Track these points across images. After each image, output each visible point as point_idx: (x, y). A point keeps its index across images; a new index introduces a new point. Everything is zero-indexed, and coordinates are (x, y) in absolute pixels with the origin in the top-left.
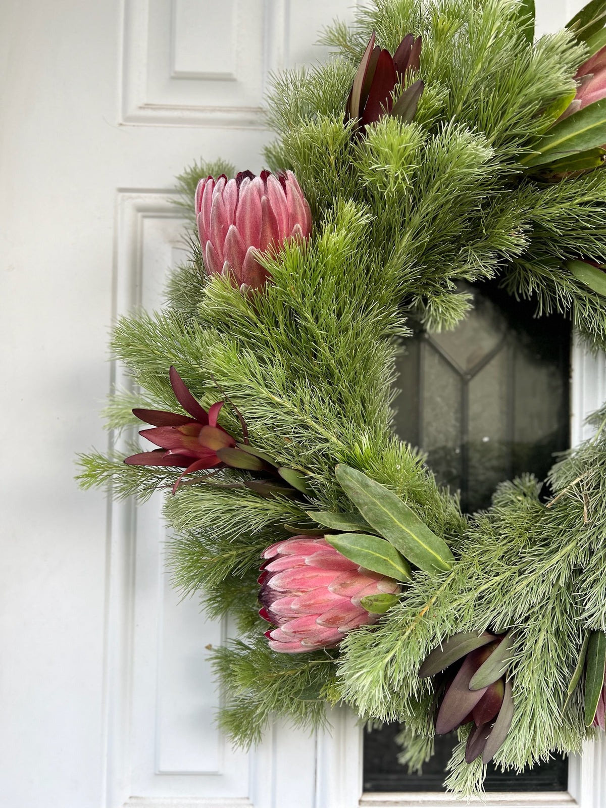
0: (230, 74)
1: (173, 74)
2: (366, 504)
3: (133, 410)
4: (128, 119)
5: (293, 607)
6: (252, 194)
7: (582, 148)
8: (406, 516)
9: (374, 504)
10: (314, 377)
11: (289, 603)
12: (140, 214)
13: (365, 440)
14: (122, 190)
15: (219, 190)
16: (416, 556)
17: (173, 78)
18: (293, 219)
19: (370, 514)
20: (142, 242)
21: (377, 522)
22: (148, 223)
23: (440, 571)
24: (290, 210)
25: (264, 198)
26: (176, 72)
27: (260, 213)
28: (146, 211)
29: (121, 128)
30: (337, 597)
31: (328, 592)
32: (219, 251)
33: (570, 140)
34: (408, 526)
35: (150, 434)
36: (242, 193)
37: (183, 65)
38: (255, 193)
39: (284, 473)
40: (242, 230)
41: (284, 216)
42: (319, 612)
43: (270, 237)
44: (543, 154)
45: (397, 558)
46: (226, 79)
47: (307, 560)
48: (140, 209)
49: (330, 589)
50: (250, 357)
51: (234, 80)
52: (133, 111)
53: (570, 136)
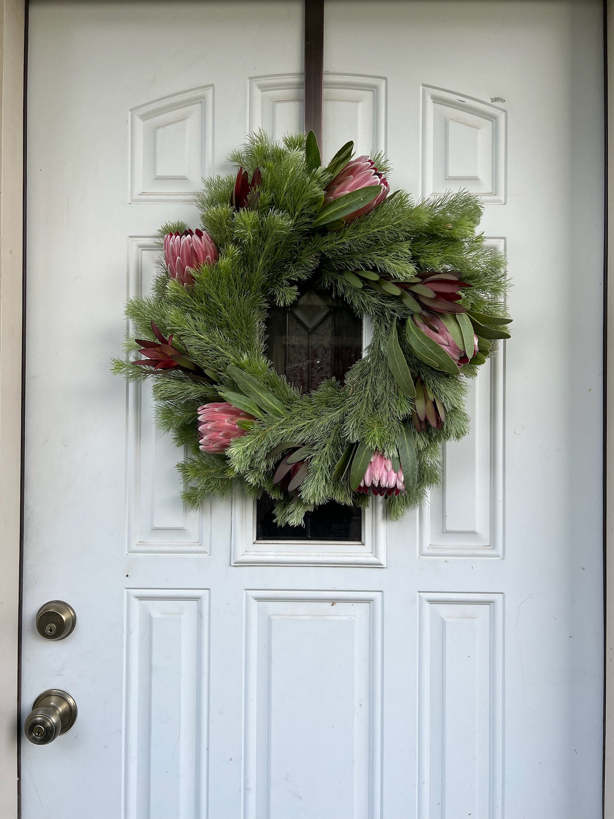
0: (185, 176)
1: (156, 177)
2: (241, 383)
3: (136, 340)
4: (133, 201)
5: (208, 428)
6: (186, 243)
7: (332, 219)
8: (261, 389)
9: (245, 383)
10: (221, 327)
11: (207, 426)
12: (141, 249)
13: (245, 356)
14: (131, 237)
15: (172, 241)
16: (266, 407)
17: (156, 179)
18: (205, 253)
19: (243, 387)
20: (141, 263)
21: (247, 391)
22: (144, 252)
23: (279, 415)
24: (204, 250)
25: (191, 244)
26: (157, 176)
27: (190, 252)
28: (144, 247)
29: (130, 205)
30: (229, 424)
31: (225, 422)
32: (173, 267)
33: (328, 215)
34: (262, 393)
35: (145, 352)
36: (182, 243)
37: (160, 173)
38: (188, 243)
39: (206, 372)
40: (182, 258)
41: (200, 252)
42: (220, 430)
43: (195, 262)
44: (318, 221)
45: (257, 407)
46: (183, 178)
47: (216, 409)
48: (140, 246)
49: (226, 421)
50: (188, 316)
51: (187, 179)
52: (136, 197)
53: (327, 214)
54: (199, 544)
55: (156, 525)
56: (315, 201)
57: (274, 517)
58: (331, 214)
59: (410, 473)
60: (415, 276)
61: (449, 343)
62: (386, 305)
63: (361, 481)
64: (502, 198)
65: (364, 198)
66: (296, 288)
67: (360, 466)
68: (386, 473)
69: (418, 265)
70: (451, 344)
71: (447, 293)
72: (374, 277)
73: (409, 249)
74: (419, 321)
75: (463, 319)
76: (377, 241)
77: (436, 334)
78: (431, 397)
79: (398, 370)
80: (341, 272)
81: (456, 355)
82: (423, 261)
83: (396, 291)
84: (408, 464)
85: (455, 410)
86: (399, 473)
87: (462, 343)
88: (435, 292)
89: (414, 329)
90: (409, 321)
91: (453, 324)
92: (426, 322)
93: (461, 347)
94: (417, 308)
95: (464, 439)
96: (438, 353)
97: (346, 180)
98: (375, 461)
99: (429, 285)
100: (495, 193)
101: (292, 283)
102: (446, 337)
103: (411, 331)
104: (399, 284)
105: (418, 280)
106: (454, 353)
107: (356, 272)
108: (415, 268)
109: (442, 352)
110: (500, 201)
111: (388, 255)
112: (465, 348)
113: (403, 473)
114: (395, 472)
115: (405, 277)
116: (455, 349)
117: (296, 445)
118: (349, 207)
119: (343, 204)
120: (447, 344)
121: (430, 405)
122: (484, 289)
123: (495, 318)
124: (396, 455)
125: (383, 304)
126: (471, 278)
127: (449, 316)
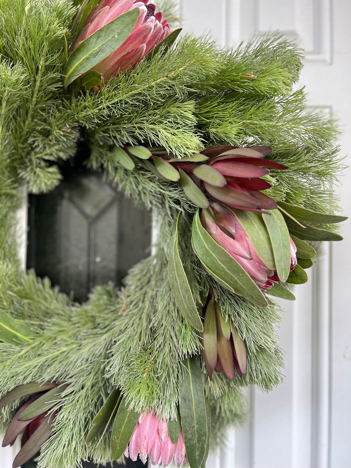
7: (83, 71)
23: (20, 343)
53: (76, 64)
58: (81, 64)
59: (195, 441)
60: (201, 153)
61: (250, 255)
62: (167, 193)
63: (124, 450)
64: (327, 57)
65: (119, 34)
67: (123, 427)
68: (159, 444)
69: (206, 137)
70: (253, 257)
71: (246, 179)
72: (144, 153)
73: (194, 114)
74: (209, 220)
75: (273, 219)
76: (146, 103)
77: (232, 240)
78: (226, 331)
79: (178, 289)
81: (261, 273)
82: (214, 130)
83: (173, 175)
84: (193, 427)
85: (261, 349)
86: (179, 441)
87: (271, 259)
88: (225, 176)
89: (200, 231)
90: (197, 217)
91: (256, 225)
92: (218, 219)
93: (269, 264)
94: (201, 201)
95: (275, 389)
96: (233, 271)
98: (145, 421)
99: (220, 166)
100: (318, 49)
101: (50, 163)
102: (246, 245)
103: (196, 232)
104: (176, 165)
105: (203, 158)
106: (259, 270)
107: (126, 146)
108: (202, 141)
109: (238, 270)
110: (324, 61)
111: (162, 123)
112: (274, 266)
113: (186, 443)
114: (173, 442)
115: (184, 154)
116: (260, 264)
117: (40, 388)
118: (100, 50)
119: (94, 47)
120: (248, 256)
121: (225, 344)
122: (305, 171)
123: (322, 215)
124: (174, 415)
125: (163, 191)
126: (285, 155)
127: (252, 216)
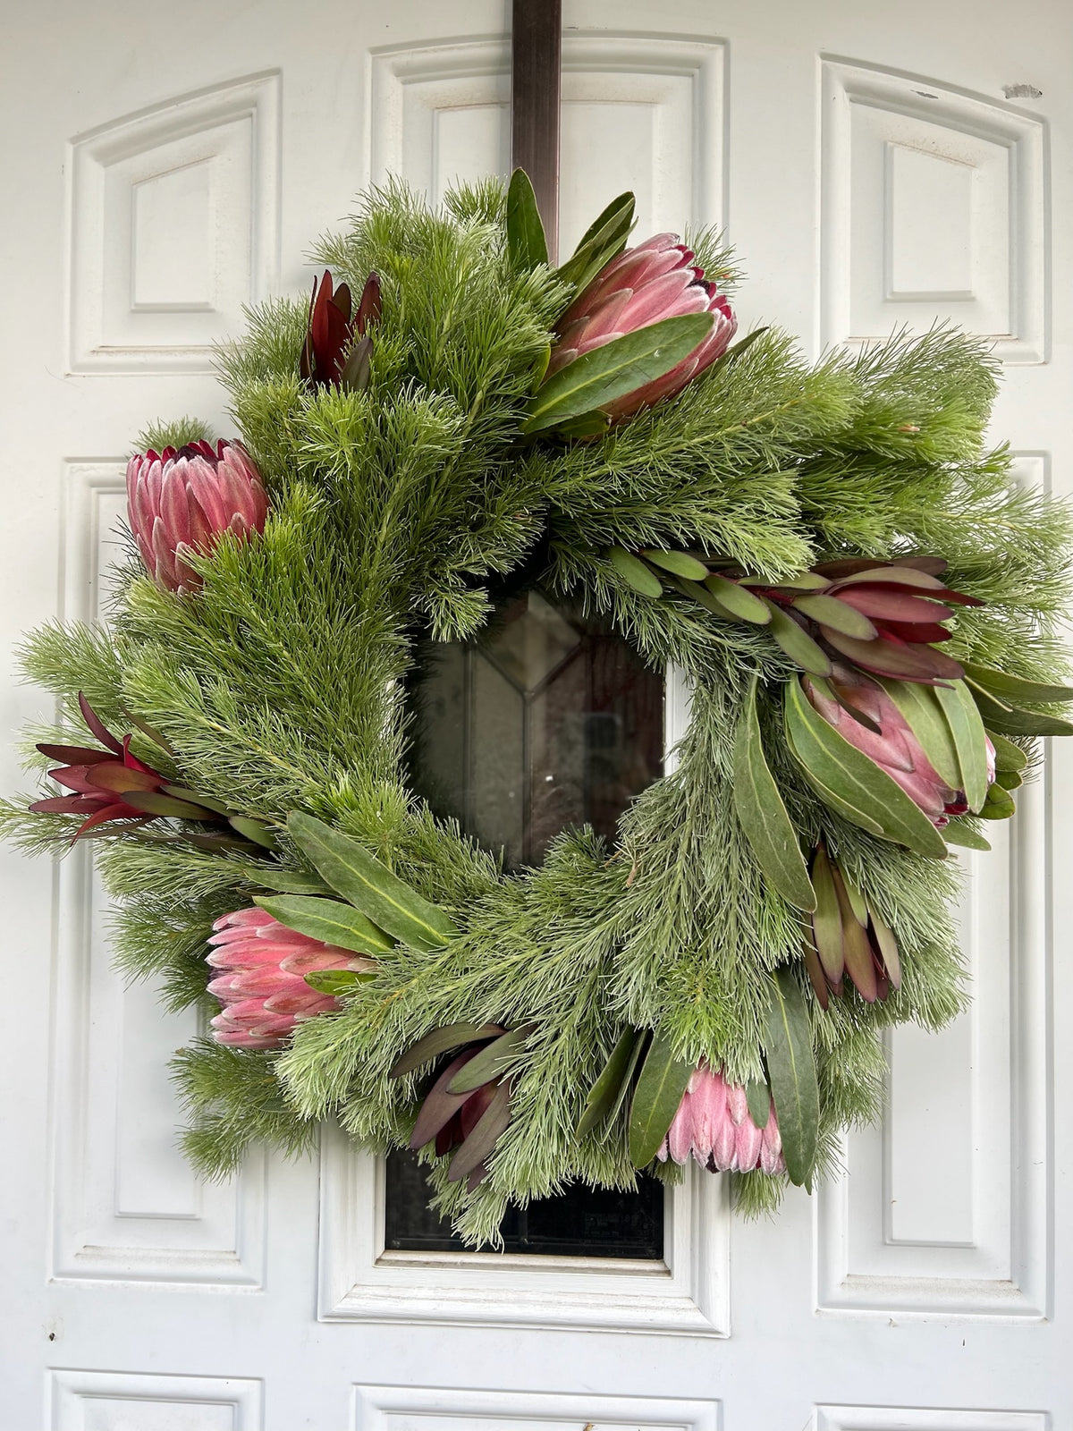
0: (207, 304)
1: (133, 308)
2: (325, 860)
3: (37, 746)
4: (77, 368)
5: (232, 986)
6: (174, 481)
7: (575, 412)
8: (380, 876)
9: (335, 859)
11: (228, 982)
12: (94, 490)
14: (69, 460)
15: (142, 475)
16: (395, 925)
17: (133, 312)
18: (230, 507)
19: (331, 873)
21: (339, 883)
22: (105, 499)
23: (432, 945)
24: (225, 497)
25: (189, 484)
26: (136, 305)
27: (185, 504)
28: (102, 486)
29: (69, 379)
30: (290, 976)
31: (279, 970)
32: (149, 546)
33: (563, 401)
34: (384, 887)
35: (61, 774)
36: (165, 479)
37: (143, 297)
38: (179, 479)
39: (238, 824)
40: (167, 520)
41: (214, 505)
42: (265, 993)
43: (201, 531)
44: (539, 418)
45: (369, 928)
46: (203, 310)
47: (259, 931)
48: (94, 484)
49: (282, 966)
50: (188, 677)
51: (211, 311)
52: (83, 358)
53: (562, 397)
54: (237, 1256)
55: (127, 1206)
56: (525, 361)
57: (431, 1193)
58: (571, 397)
59: (799, 1126)
60: (812, 570)
61: (912, 763)
62: (727, 643)
63: (657, 1148)
64: (1038, 347)
65: (663, 351)
66: (482, 595)
67: (655, 1103)
68: (731, 1129)
69: (820, 538)
70: (918, 767)
71: (909, 625)
72: (692, 569)
73: (794, 494)
74: (823, 697)
75: (955, 697)
76: (700, 471)
77: (873, 736)
78: (860, 911)
79: (763, 832)
80: (603, 552)
81: (934, 799)
82: (833, 524)
83: (757, 612)
84: (795, 1099)
85: (929, 947)
86: (768, 1126)
87: (954, 770)
88: (872, 619)
89: (808, 719)
90: (793, 689)
91: (925, 708)
92: (844, 697)
93: (950, 780)
94: (815, 661)
95: (950, 1025)
96: (882, 795)
97: (613, 303)
98: (700, 1089)
99: (854, 597)
100: (1018, 331)
101: (473, 582)
102: (902, 745)
103: (798, 720)
104: (760, 591)
105: (818, 582)
106: (928, 793)
107: (643, 554)
108: (811, 547)
109: (892, 792)
110: (1034, 356)
111: (732, 511)
112: (961, 783)
113: (781, 1128)
114: (757, 1126)
115: (782, 573)
116: (929, 778)
117: (478, 1034)
118: (622, 376)
119: (605, 369)
120: (908, 766)
121: (856, 935)
122: (1009, 605)
123: (1040, 686)
124: (759, 1075)
125: (718, 639)
126: (974, 573)
127: (914, 690)
